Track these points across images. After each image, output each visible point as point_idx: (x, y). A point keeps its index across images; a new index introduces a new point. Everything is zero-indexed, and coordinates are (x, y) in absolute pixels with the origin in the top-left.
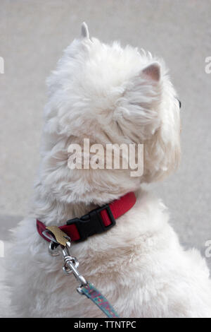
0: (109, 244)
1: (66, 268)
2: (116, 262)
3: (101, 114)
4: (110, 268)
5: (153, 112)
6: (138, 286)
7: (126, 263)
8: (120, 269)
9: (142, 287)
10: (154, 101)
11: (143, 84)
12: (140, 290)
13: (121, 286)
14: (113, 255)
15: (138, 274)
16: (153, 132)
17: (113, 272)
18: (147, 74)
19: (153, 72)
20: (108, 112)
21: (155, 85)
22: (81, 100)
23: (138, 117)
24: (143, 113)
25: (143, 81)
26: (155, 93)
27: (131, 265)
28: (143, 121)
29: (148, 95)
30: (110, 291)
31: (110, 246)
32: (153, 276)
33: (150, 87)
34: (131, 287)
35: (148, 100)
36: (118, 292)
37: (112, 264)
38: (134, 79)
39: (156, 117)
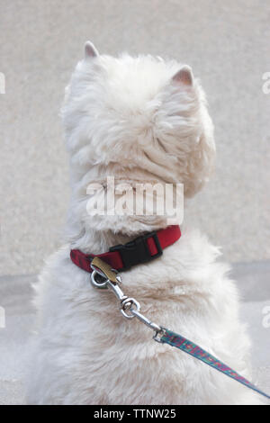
3: (139, 134)
5: (193, 119)
10: (193, 108)
11: (176, 92)
16: (198, 140)
18: (178, 80)
19: (184, 77)
20: (146, 129)
21: (189, 91)
22: (117, 124)
23: (180, 128)
24: (184, 123)
25: (174, 89)
26: (191, 99)
28: (185, 131)
29: (184, 102)
33: (184, 93)
35: (185, 107)
38: (166, 88)
39: (197, 123)
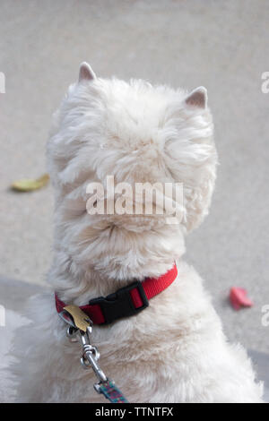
0: (158, 325)
1: (84, 359)
2: (161, 349)
4: (154, 355)
6: (183, 380)
7: (172, 350)
8: (165, 357)
9: (185, 381)
12: (184, 385)
13: (162, 378)
14: (161, 340)
15: (184, 365)
17: (158, 360)
27: (177, 354)
30: (150, 383)
31: (159, 328)
32: (200, 370)
34: (173, 380)
36: (157, 384)
37: (157, 350)
